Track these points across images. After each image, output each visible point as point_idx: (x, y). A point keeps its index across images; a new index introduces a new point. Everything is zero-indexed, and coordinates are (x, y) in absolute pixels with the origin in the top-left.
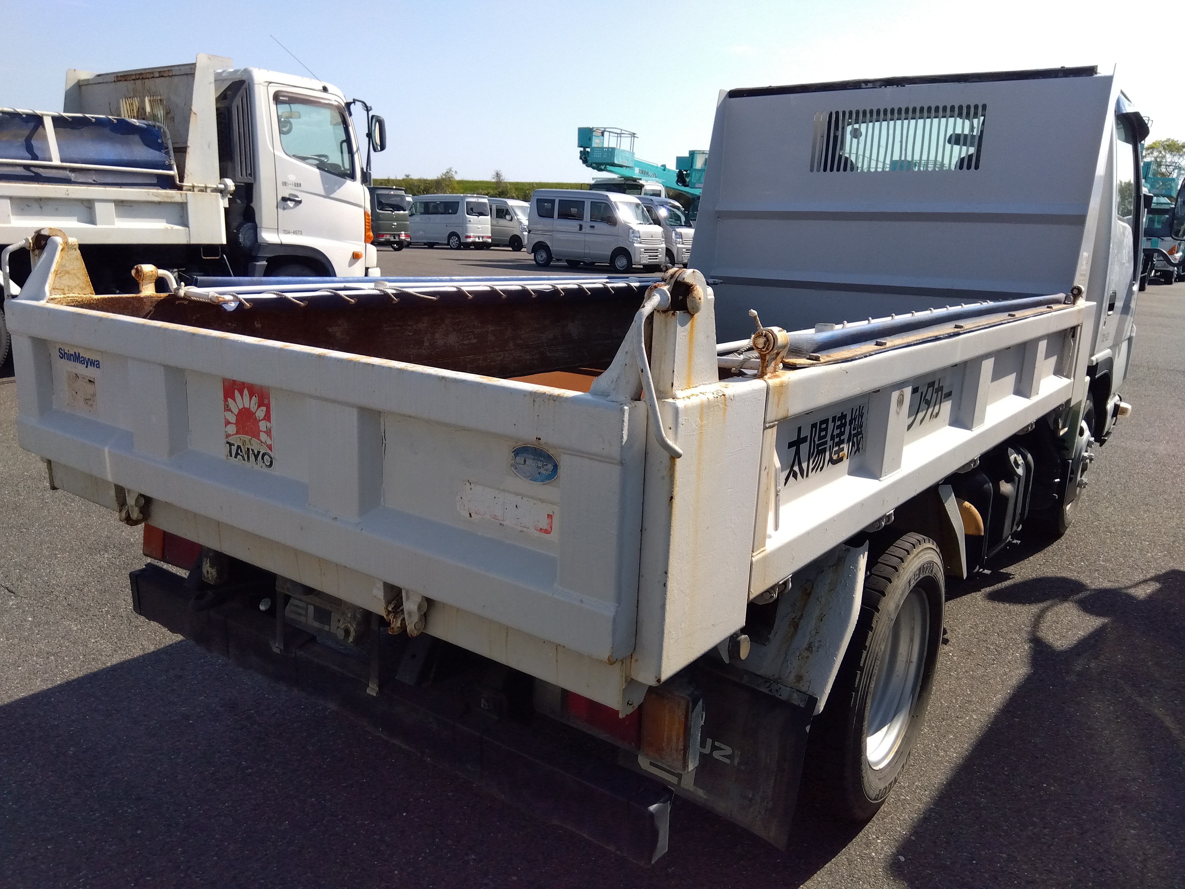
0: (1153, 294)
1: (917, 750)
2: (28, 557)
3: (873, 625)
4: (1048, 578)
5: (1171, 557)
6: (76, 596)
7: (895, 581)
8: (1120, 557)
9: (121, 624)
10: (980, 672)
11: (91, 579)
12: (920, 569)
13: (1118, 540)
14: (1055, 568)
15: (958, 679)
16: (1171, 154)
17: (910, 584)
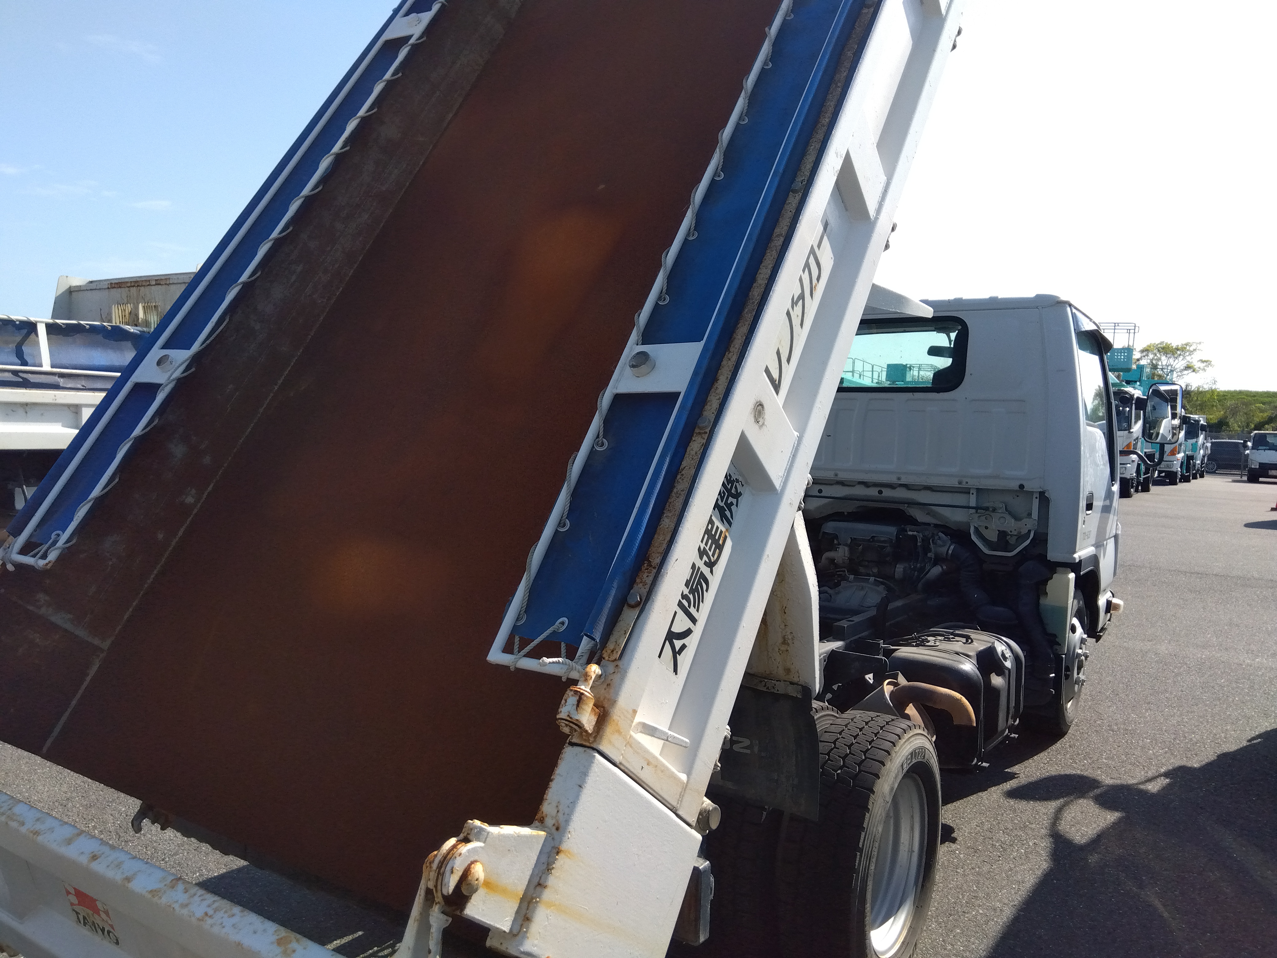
0: (1157, 494)
1: (925, 945)
2: (6, 773)
3: (869, 807)
4: (1052, 776)
5: (1172, 754)
6: (60, 812)
7: (888, 764)
8: (1123, 755)
9: (110, 839)
10: (986, 868)
11: (75, 794)
12: (911, 754)
13: (1120, 738)
14: (1058, 767)
15: (964, 875)
16: (1166, 356)
17: (902, 767)
